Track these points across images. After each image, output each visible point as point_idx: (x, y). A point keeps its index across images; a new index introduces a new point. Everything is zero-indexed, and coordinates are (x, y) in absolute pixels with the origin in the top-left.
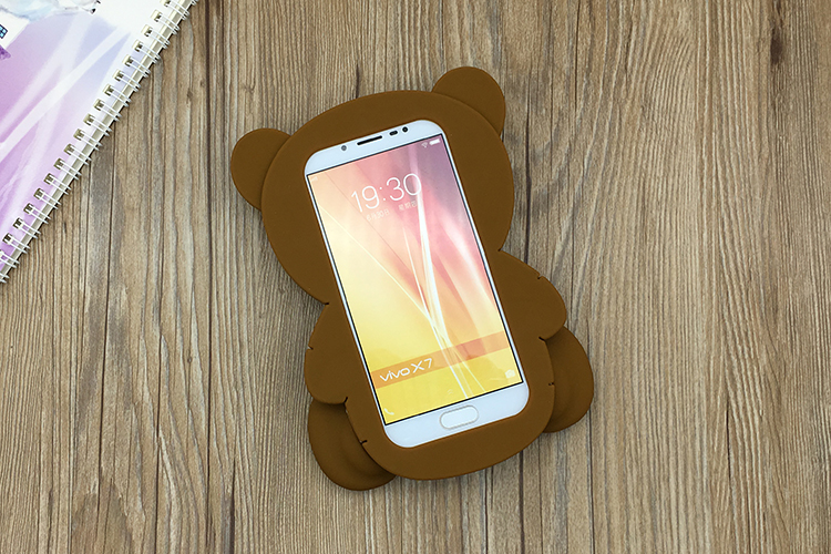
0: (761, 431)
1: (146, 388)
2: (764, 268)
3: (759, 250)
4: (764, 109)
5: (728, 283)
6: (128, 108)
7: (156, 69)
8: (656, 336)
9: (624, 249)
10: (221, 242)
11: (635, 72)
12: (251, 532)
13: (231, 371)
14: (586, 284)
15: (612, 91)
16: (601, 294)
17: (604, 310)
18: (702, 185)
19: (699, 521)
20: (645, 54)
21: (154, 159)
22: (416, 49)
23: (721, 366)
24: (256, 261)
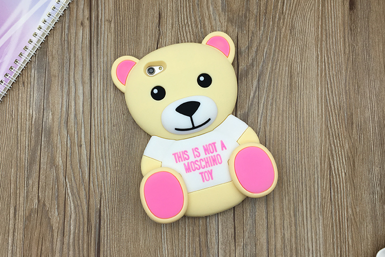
0: (346, 180)
1: (60, 159)
2: (347, 104)
3: (344, 96)
4: (346, 31)
5: (330, 111)
6: (54, 30)
7: (67, 12)
8: (297, 135)
9: (282, 95)
10: (96, 91)
11: (287, 14)
12: (108, 226)
13: (100, 151)
14: (264, 111)
15: (276, 22)
16: (271, 116)
17: (273, 123)
18: (318, 66)
19: (317, 221)
20: (292, 6)
21: (65, 53)
22: (186, 3)
23: (327, 149)
24: (112, 100)
